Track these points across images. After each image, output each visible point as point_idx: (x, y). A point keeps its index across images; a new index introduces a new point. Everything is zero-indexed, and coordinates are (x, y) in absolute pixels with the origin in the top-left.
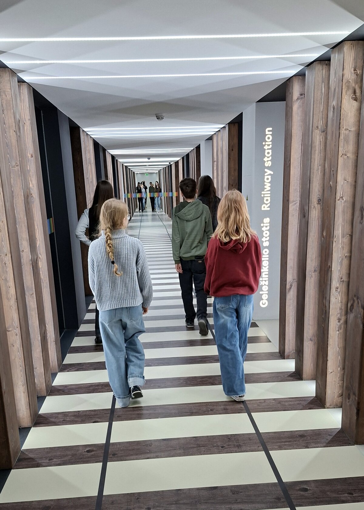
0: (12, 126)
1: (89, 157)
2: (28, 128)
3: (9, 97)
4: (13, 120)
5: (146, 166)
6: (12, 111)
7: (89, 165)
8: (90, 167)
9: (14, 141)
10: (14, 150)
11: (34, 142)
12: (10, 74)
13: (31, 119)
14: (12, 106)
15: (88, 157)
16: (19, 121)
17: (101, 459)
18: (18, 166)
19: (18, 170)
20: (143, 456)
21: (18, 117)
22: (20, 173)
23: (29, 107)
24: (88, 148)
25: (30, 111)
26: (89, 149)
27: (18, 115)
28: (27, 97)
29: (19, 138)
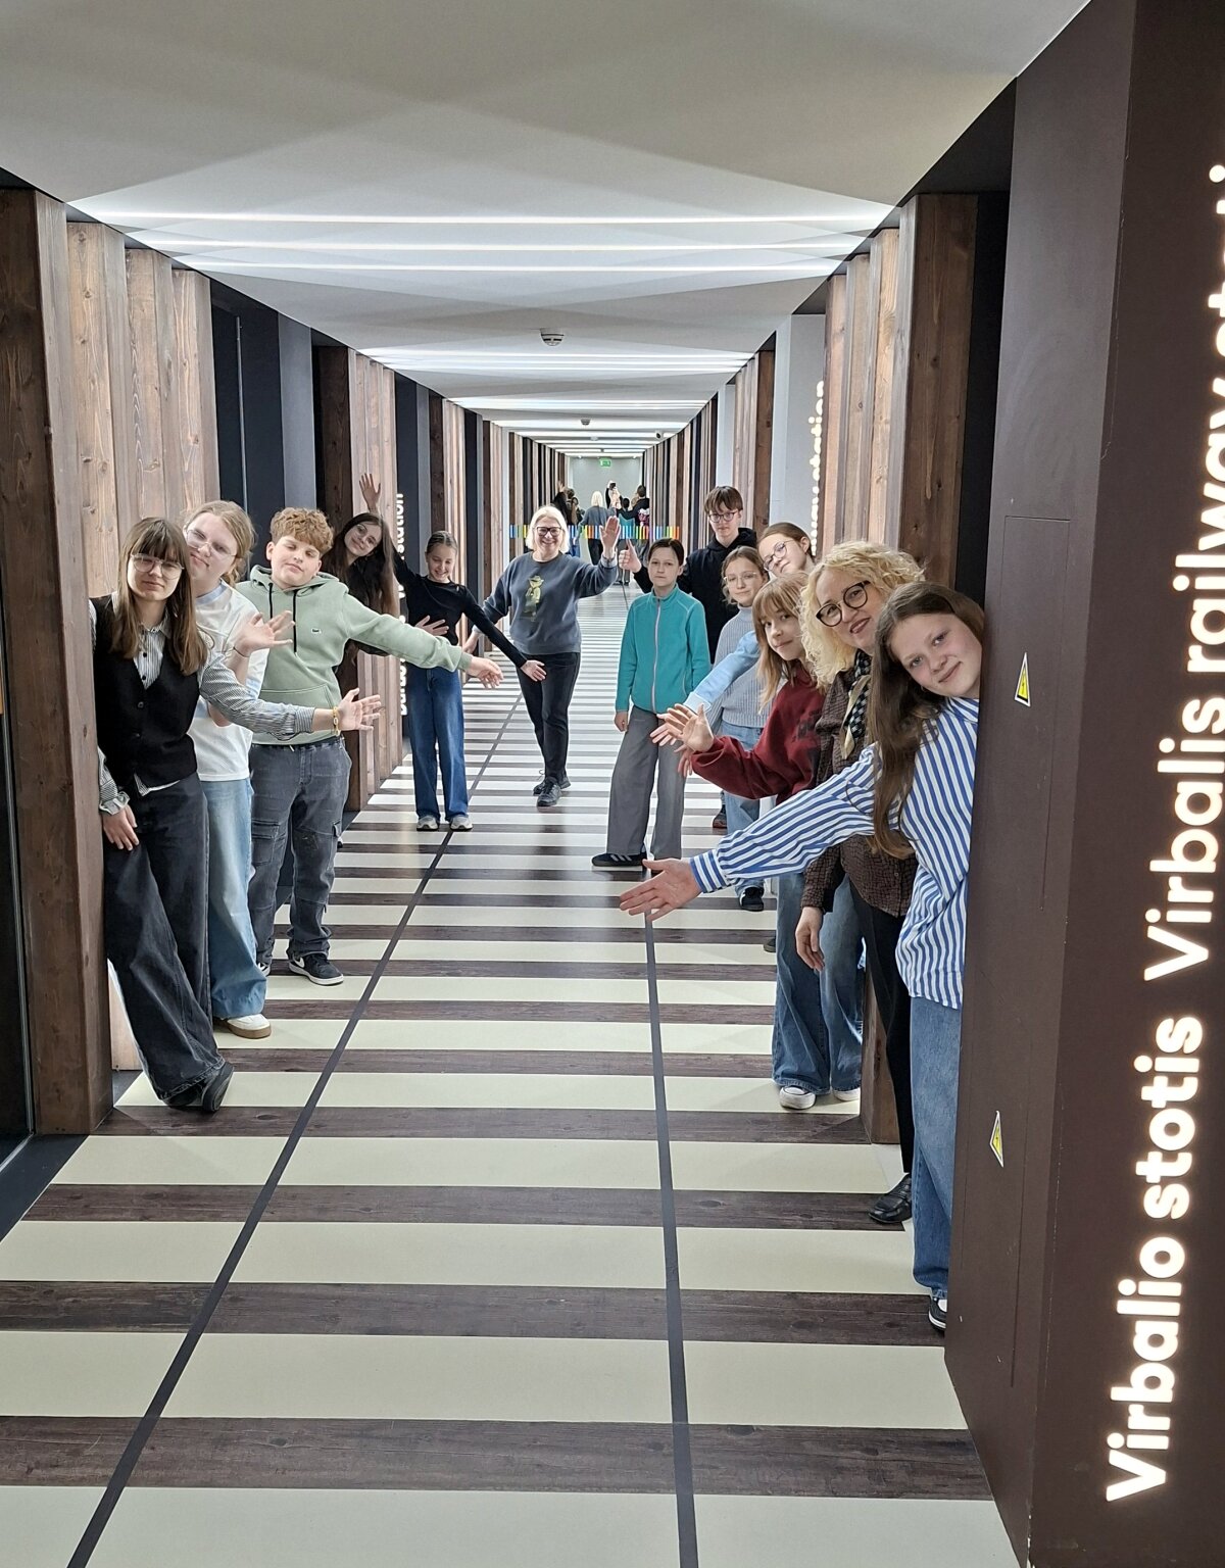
0: (152, 376)
1: (374, 426)
2: (193, 374)
3: (149, 312)
4: (155, 365)
5: (589, 438)
6: (154, 343)
7: (376, 446)
8: (375, 453)
9: (154, 409)
10: (152, 431)
11: (204, 408)
12: (156, 261)
13: (200, 355)
14: (154, 331)
15: (370, 425)
16: (170, 364)
17: (290, 1131)
18: (159, 465)
19: (159, 475)
20: (384, 1132)
21: (167, 355)
22: (162, 482)
23: (198, 327)
24: (374, 401)
25: (198, 335)
26: (377, 404)
27: (166, 351)
28: (194, 303)
29: (166, 401)
